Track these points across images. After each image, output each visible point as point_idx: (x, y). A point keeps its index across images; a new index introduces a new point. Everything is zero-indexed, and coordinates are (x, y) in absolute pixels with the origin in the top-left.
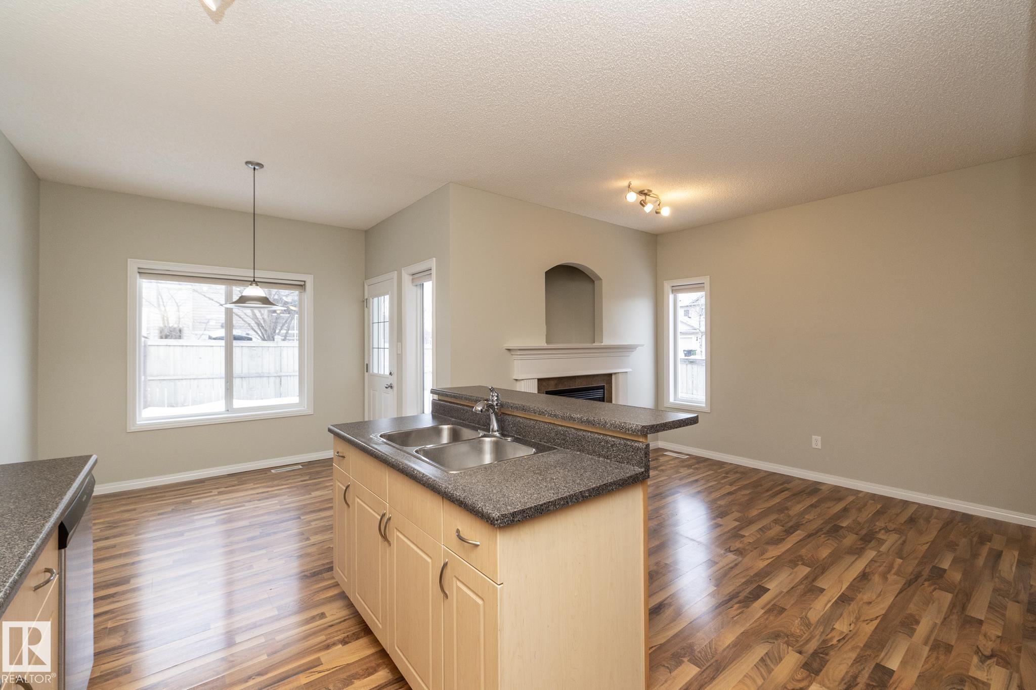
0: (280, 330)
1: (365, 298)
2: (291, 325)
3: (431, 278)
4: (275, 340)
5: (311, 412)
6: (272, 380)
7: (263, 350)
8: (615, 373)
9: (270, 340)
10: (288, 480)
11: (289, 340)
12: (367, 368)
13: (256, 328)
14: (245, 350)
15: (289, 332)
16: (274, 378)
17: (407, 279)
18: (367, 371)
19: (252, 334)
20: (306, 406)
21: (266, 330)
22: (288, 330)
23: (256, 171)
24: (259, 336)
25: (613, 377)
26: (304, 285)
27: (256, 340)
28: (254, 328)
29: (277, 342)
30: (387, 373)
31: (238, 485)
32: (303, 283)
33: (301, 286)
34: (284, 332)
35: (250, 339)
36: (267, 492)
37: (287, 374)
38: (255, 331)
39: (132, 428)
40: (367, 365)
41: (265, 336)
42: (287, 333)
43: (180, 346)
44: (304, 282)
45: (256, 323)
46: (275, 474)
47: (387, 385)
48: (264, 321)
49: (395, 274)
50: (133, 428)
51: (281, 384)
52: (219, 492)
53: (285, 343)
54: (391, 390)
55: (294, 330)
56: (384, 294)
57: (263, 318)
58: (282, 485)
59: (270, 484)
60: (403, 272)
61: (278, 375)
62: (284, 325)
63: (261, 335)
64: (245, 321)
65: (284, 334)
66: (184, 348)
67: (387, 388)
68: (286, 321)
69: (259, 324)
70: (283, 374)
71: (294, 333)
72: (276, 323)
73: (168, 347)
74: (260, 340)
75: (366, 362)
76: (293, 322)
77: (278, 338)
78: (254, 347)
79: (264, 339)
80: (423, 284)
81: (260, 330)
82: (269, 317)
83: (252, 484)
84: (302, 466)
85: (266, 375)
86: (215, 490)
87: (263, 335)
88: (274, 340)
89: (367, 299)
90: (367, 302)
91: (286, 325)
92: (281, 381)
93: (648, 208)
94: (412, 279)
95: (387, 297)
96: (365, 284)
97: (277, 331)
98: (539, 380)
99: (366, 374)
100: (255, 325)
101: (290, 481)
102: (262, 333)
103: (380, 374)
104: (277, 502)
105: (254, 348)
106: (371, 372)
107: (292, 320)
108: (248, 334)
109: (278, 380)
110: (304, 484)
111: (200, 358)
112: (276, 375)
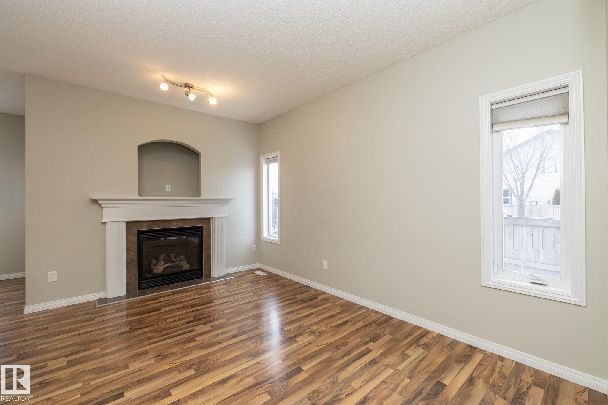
8: (212, 218)
25: (211, 219)
93: (192, 97)
98: (127, 223)
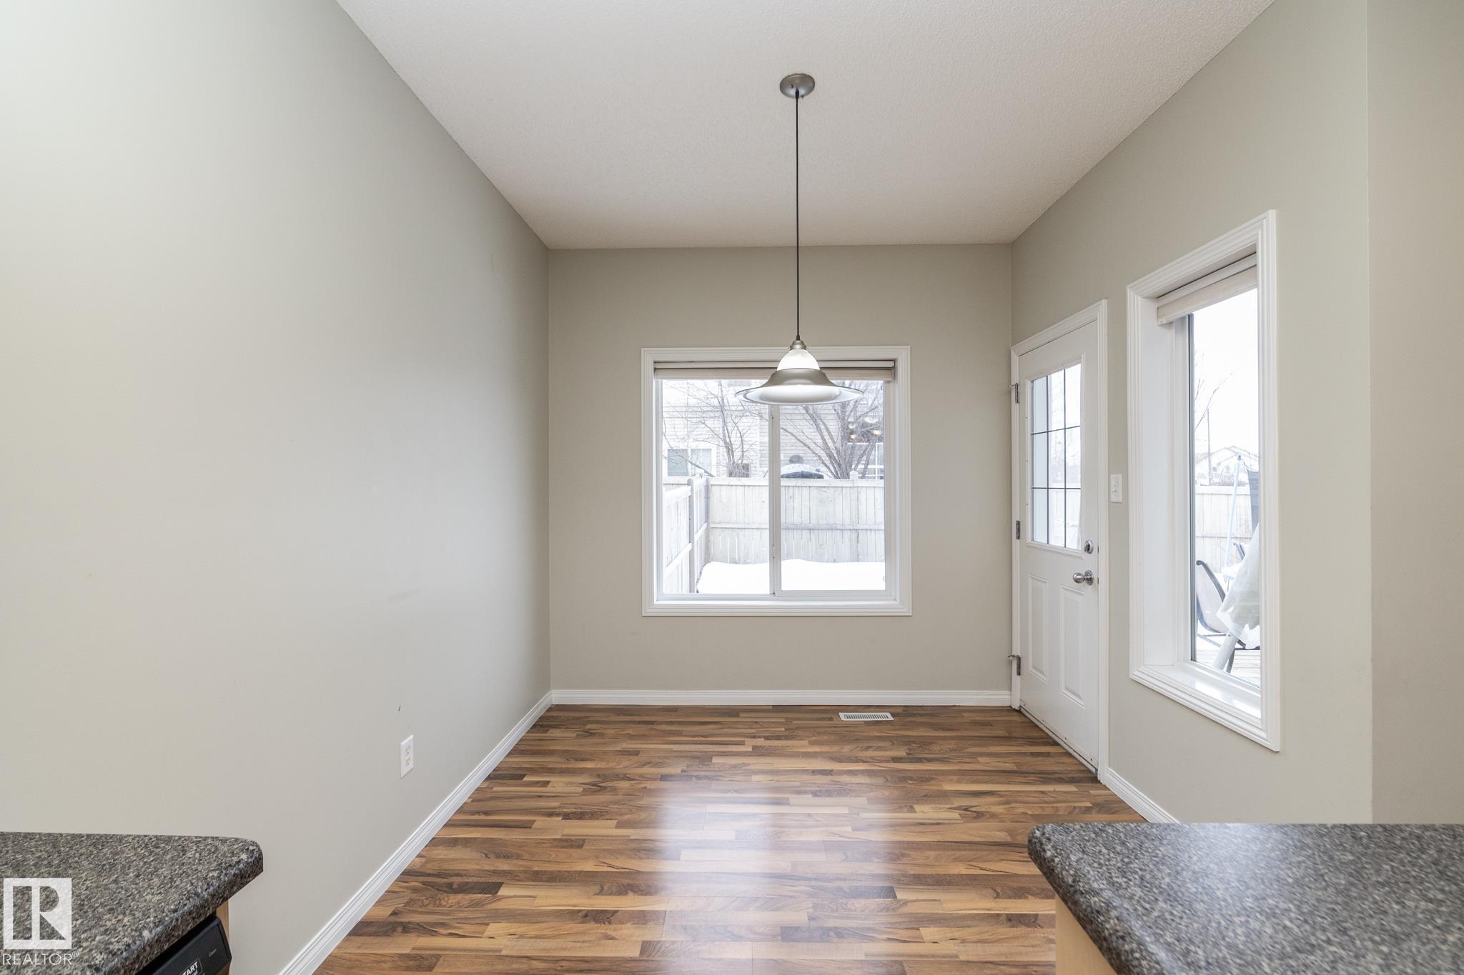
0: (857, 465)
1: (1013, 383)
2: (872, 457)
3: (1256, 276)
4: (851, 477)
5: (906, 610)
6: (847, 534)
7: (835, 491)
9: (844, 478)
10: (868, 748)
11: (869, 478)
12: (1018, 530)
13: (828, 462)
14: (814, 492)
15: (869, 466)
16: (849, 532)
17: (1139, 309)
18: (1018, 538)
19: (823, 470)
20: (898, 600)
21: (839, 465)
22: (868, 464)
23: (800, 99)
24: (831, 472)
26: (894, 368)
27: (828, 479)
28: (825, 462)
29: (853, 481)
30: (1074, 544)
31: (787, 738)
32: (890, 364)
33: (888, 370)
34: (861, 466)
35: (821, 477)
36: (829, 773)
37: (867, 527)
38: (826, 466)
39: (647, 611)
40: (1018, 523)
41: (839, 473)
42: (866, 468)
43: (742, 486)
44: (894, 361)
45: (827, 454)
46: (847, 725)
47: (1079, 574)
48: (838, 452)
49: (1102, 310)
50: (649, 610)
51: (858, 541)
52: (755, 748)
53: (864, 483)
54: (1090, 587)
55: (875, 464)
56: (1063, 366)
57: (836, 448)
58: (858, 760)
59: (836, 748)
60: (1130, 294)
61: (855, 528)
62: (862, 456)
63: (833, 471)
64: (814, 453)
65: (862, 471)
66: (747, 488)
67: (1077, 581)
68: (864, 452)
69: (830, 456)
70: (862, 527)
71: (875, 469)
72: (852, 453)
73: (730, 487)
74: (832, 479)
75: (1016, 518)
76: (873, 452)
77: (854, 474)
78: (825, 487)
79: (837, 477)
80: (1190, 317)
81: (833, 466)
82: (842, 446)
83: (805, 742)
84: (893, 715)
85: (839, 527)
86: (748, 741)
87: (836, 472)
88: (849, 478)
89: (1017, 385)
90: (1017, 393)
91: (865, 458)
92: (858, 537)
94: (1158, 308)
95: (1075, 372)
96: (1013, 353)
97: (853, 466)
99: (1016, 542)
100: (827, 458)
101: (870, 753)
102: (835, 468)
103: (1055, 547)
104: (846, 811)
105: (824, 489)
106: (1029, 539)
107: (871, 450)
108: (818, 470)
109: (854, 535)
110: (899, 771)
111: (763, 502)
112: (851, 527)
